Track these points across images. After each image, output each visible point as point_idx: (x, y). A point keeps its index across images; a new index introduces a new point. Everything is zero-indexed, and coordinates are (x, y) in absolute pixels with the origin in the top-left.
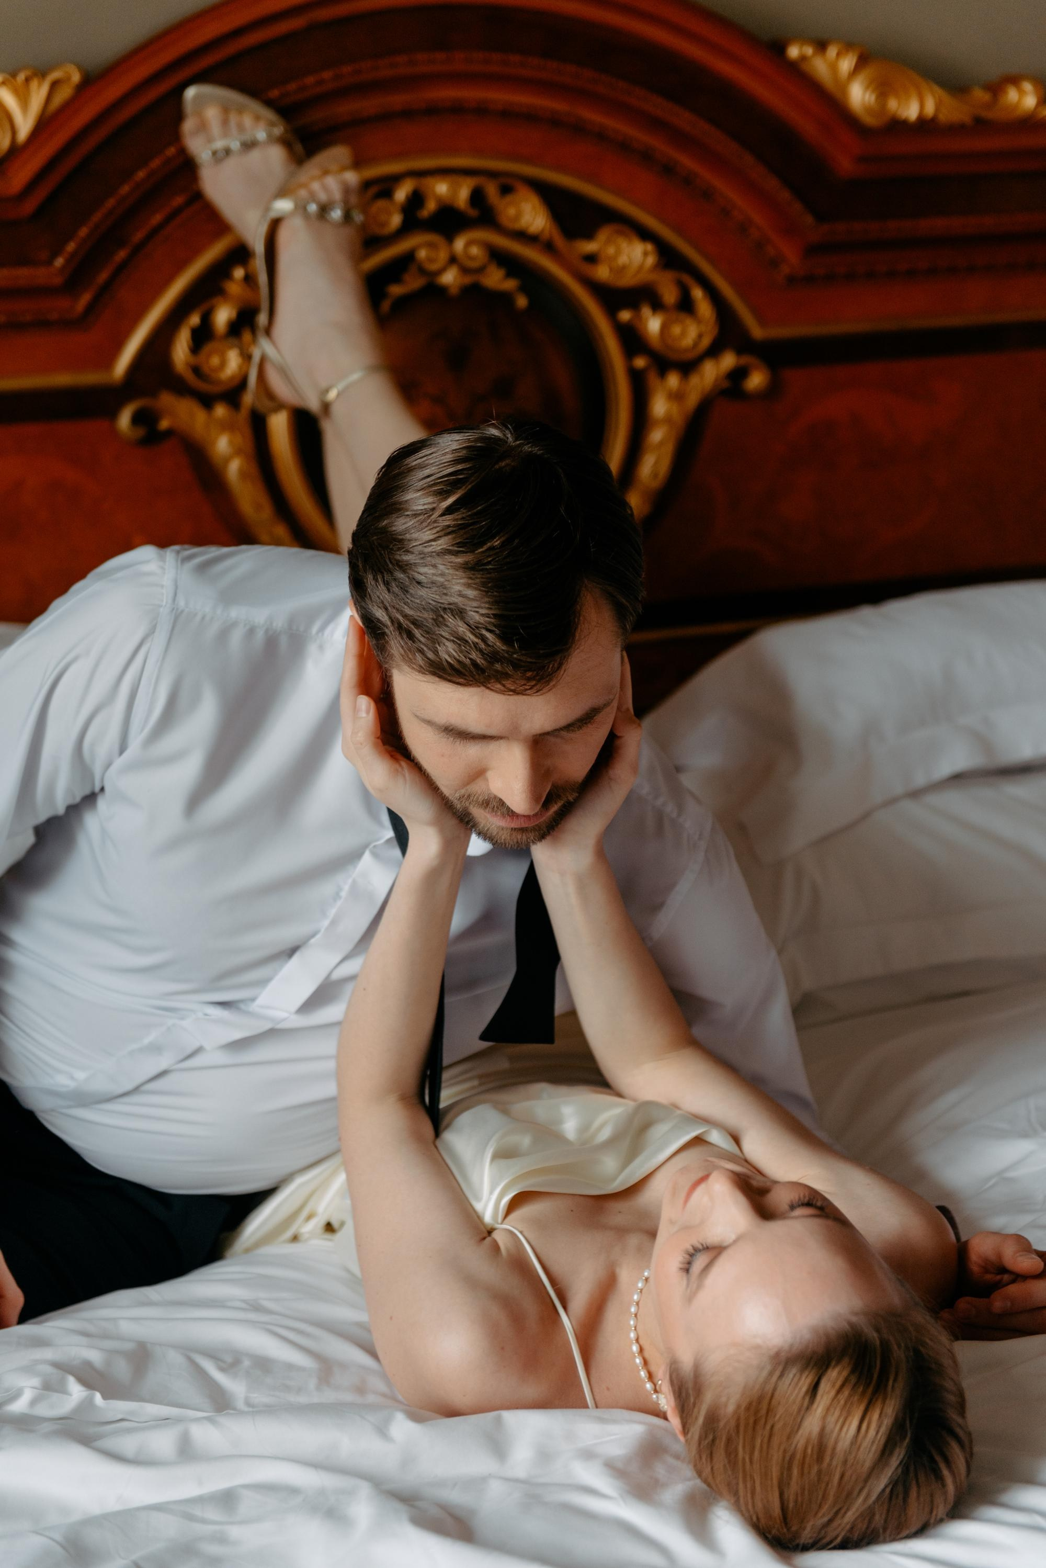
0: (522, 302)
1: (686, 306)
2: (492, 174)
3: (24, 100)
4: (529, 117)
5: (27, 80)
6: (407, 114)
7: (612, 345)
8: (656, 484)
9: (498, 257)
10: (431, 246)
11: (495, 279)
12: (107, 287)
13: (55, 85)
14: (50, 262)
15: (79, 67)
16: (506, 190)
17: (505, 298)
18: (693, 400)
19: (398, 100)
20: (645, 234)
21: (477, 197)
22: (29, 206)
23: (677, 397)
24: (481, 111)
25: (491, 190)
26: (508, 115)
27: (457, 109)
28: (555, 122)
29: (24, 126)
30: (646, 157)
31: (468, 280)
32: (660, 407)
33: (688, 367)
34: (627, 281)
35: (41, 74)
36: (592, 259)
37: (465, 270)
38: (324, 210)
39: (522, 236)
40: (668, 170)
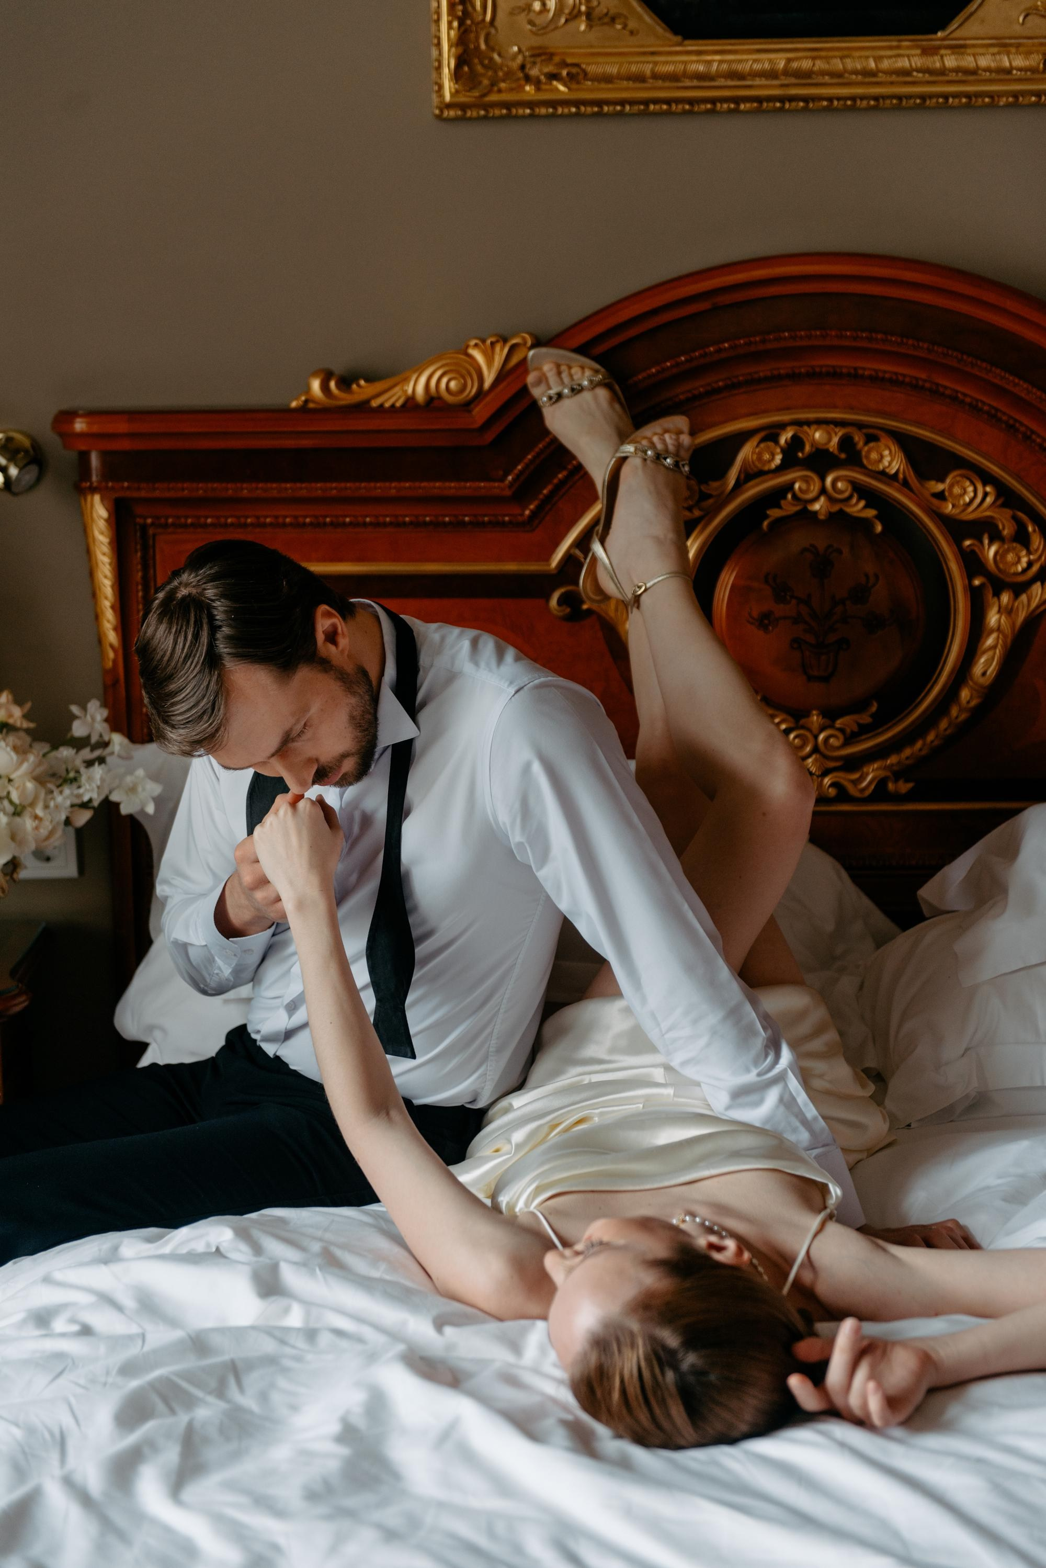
0: (879, 528)
1: (1022, 538)
2: (860, 426)
3: (490, 361)
4: (895, 382)
5: (492, 344)
6: (794, 377)
7: (954, 567)
8: (986, 681)
9: (860, 490)
10: (806, 480)
11: (857, 508)
12: (548, 498)
13: (513, 348)
14: (502, 479)
15: (531, 334)
16: (871, 439)
17: (866, 524)
18: (1021, 616)
19: (784, 367)
20: (987, 478)
21: (846, 443)
22: (489, 436)
23: (1009, 611)
24: (855, 377)
25: (858, 439)
26: (876, 380)
27: (835, 375)
28: (915, 386)
29: (489, 378)
30: (993, 417)
31: (835, 508)
32: (993, 618)
33: (1019, 589)
34: (970, 515)
35: (505, 340)
36: (941, 496)
37: (831, 499)
38: (658, 457)
39: (883, 475)
40: (1011, 428)
